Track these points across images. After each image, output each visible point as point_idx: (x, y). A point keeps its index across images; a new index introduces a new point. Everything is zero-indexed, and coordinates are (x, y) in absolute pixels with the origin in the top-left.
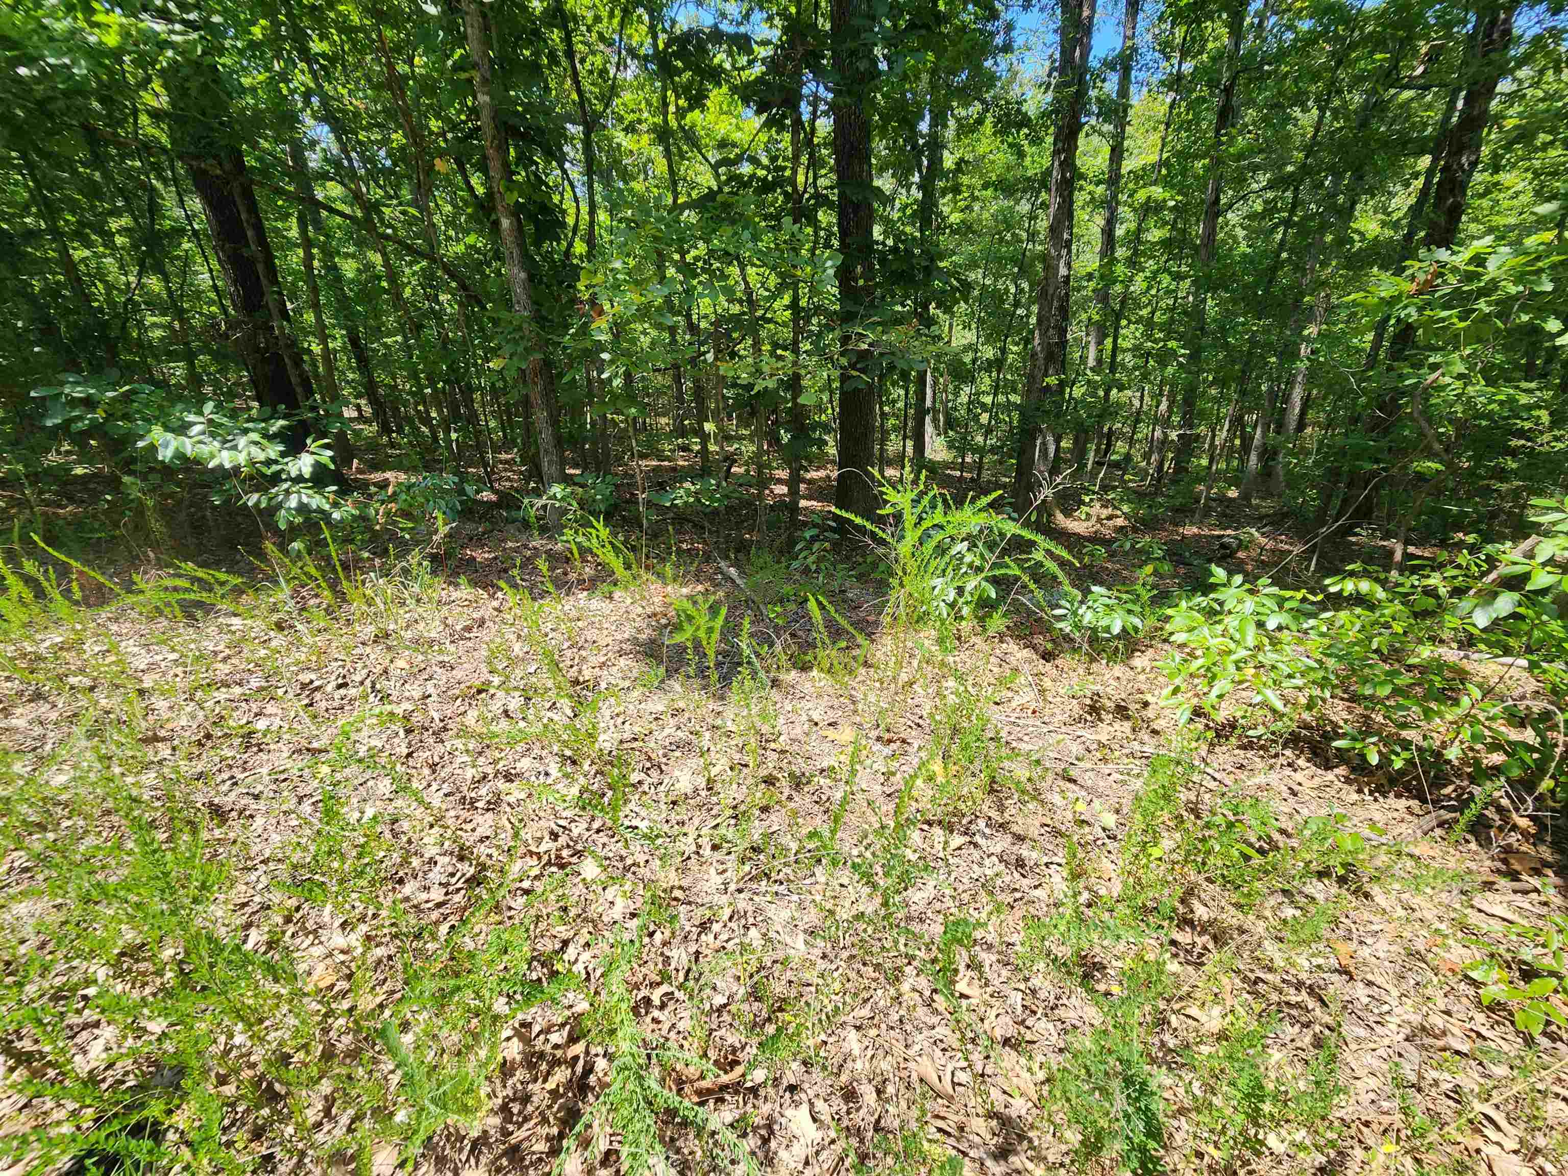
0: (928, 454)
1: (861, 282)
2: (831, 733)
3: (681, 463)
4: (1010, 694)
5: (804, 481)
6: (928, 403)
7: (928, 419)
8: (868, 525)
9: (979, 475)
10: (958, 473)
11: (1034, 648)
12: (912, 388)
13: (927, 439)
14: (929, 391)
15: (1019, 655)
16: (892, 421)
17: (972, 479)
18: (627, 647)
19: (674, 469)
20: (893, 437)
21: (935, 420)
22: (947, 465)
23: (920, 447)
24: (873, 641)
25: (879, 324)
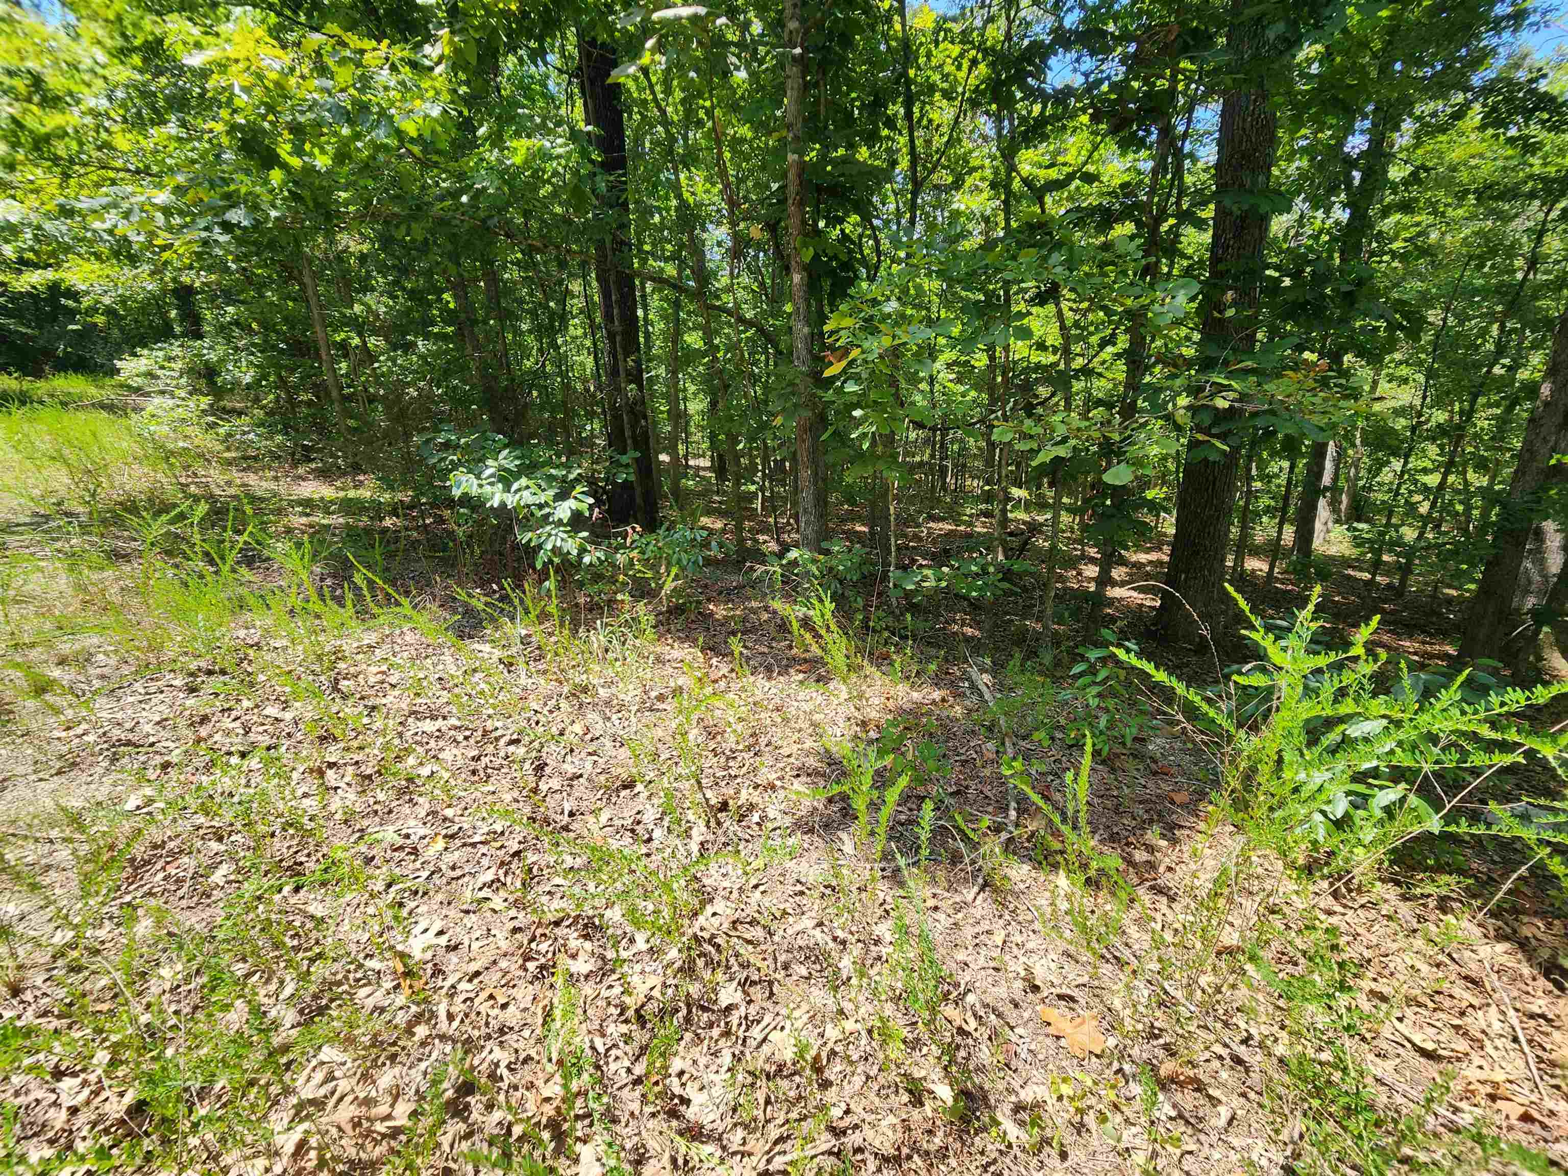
0: (1317, 543)
1: (1231, 312)
2: (1057, 1015)
3: (978, 529)
4: (1462, 1045)
5: (1123, 562)
6: (1326, 480)
7: (1322, 503)
8: (1180, 688)
9: (1403, 581)
10: (1366, 576)
11: (1524, 946)
12: (1302, 463)
13: (1318, 525)
14: (1329, 465)
15: (1485, 951)
16: (1265, 502)
17: (1389, 586)
18: (812, 762)
19: (969, 536)
20: (1265, 519)
21: (1334, 505)
22: (1346, 562)
23: (1305, 534)
24: (1174, 841)
25: (1253, 371)
